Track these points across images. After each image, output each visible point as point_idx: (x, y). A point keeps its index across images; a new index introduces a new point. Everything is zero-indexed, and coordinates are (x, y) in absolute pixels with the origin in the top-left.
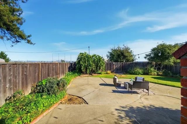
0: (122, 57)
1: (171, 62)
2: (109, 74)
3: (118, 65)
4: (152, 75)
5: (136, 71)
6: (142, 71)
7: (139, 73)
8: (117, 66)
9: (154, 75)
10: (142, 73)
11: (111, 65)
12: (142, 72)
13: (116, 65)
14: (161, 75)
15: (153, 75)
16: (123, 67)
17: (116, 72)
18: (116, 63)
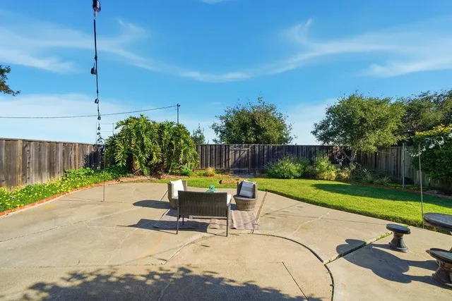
1: (371, 144)
2: (211, 175)
3: (240, 151)
4: (323, 179)
5: (282, 168)
6: (298, 168)
7: (291, 173)
8: (238, 155)
9: (330, 180)
10: (298, 175)
11: (221, 152)
12: (299, 172)
13: (236, 151)
14: (346, 180)
15: (327, 180)
16: (254, 156)
17: (236, 173)
18: (235, 147)
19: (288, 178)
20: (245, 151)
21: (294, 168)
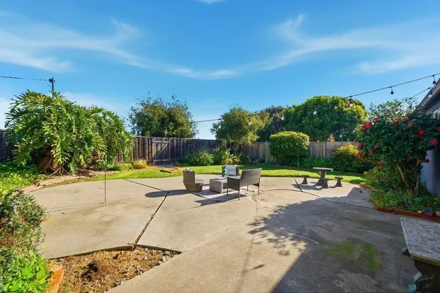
0: (172, 126)
3: (161, 144)
5: (201, 157)
7: (208, 162)
8: (159, 148)
10: (212, 162)
11: (143, 145)
12: (213, 159)
13: (157, 144)
16: (172, 148)
17: (157, 164)
18: (157, 140)
19: (206, 165)
20: (165, 143)
21: (210, 157)
